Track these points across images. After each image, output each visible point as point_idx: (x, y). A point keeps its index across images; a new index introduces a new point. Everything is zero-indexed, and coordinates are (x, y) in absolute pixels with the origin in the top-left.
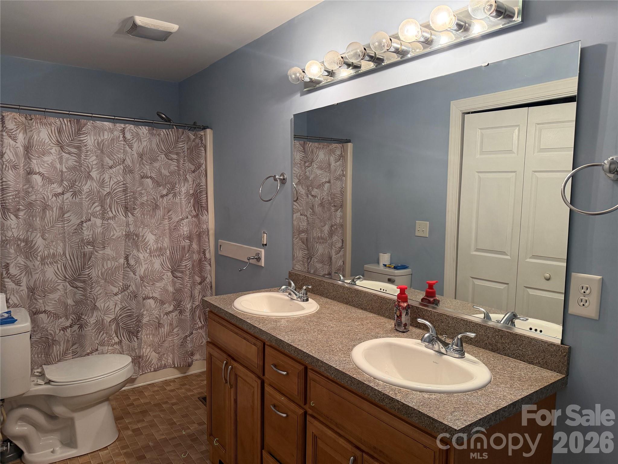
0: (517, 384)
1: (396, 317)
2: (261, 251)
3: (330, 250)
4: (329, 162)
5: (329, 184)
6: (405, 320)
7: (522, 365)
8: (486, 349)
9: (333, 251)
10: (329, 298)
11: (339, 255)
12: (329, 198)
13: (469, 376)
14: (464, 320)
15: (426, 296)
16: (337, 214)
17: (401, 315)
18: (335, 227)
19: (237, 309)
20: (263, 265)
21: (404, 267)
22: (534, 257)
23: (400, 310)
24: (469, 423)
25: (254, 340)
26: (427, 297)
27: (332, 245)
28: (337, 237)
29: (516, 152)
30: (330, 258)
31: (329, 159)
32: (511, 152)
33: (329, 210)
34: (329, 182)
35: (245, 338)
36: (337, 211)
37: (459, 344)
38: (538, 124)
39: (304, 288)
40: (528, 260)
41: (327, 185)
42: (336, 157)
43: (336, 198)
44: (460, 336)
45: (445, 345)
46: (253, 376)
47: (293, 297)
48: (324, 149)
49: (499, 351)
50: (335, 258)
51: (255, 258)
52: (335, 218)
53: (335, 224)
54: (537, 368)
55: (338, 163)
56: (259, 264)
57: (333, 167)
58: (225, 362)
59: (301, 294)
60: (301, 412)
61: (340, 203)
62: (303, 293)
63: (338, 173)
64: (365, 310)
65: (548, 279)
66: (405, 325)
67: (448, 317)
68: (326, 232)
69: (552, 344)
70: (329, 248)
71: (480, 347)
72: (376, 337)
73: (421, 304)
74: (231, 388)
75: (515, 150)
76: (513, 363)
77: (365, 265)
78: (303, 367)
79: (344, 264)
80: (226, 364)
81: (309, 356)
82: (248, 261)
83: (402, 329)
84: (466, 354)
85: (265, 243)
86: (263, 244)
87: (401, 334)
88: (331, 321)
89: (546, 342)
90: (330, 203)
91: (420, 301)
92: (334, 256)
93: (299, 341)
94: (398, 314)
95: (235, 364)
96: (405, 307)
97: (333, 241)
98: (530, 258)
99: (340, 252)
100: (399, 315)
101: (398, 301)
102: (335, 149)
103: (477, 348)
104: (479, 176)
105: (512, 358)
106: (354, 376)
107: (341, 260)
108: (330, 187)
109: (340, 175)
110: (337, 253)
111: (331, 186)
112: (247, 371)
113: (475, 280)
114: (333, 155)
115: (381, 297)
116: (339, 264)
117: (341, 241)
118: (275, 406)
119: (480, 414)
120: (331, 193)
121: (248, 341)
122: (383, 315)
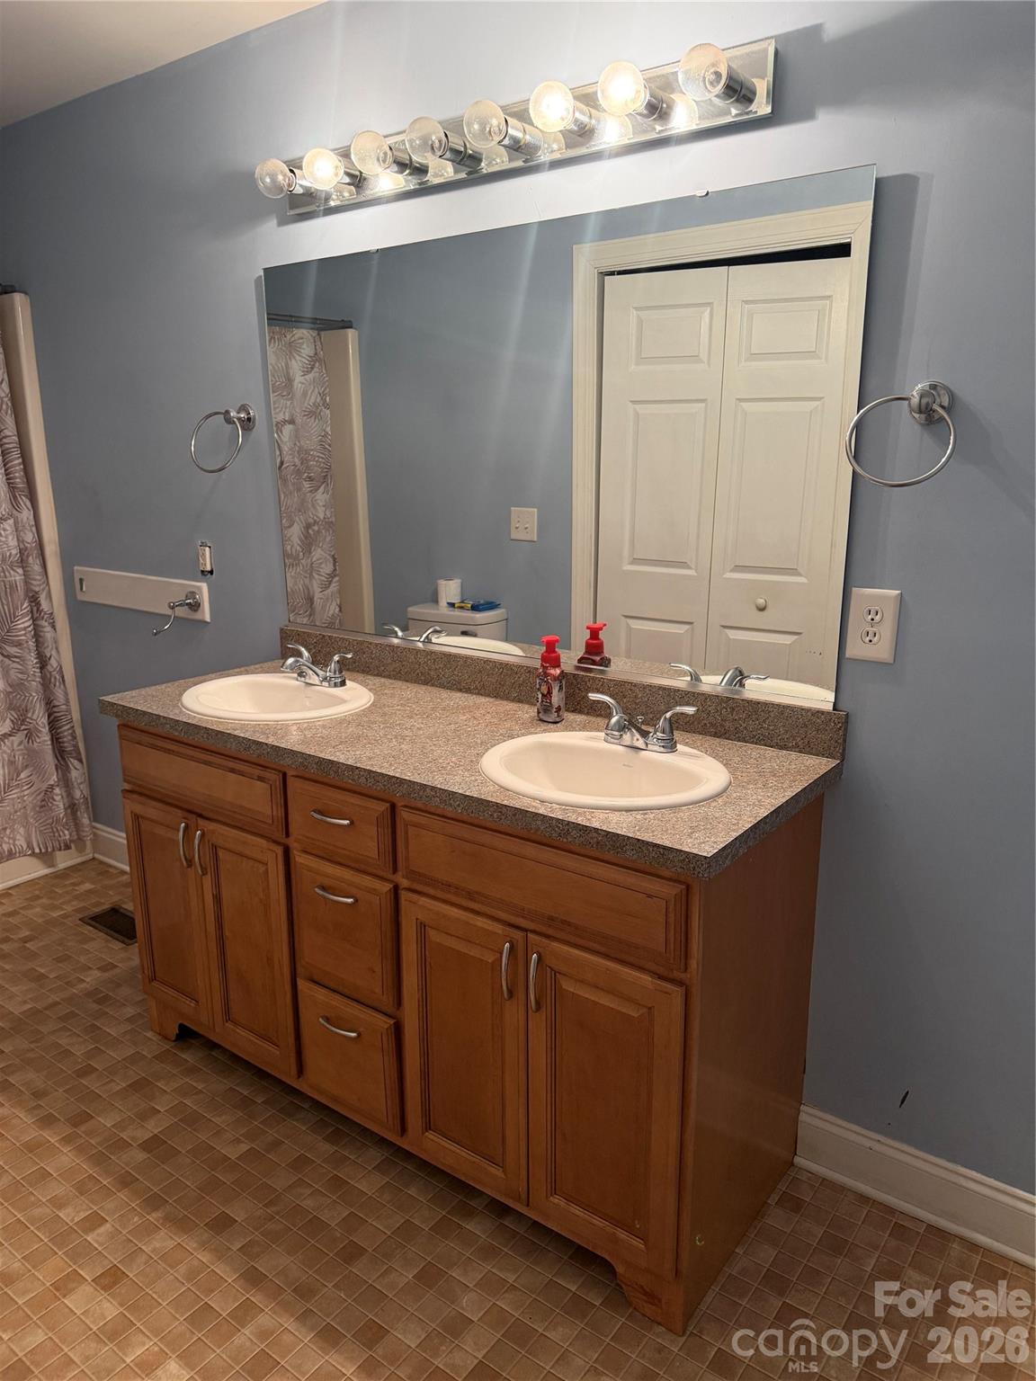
0: (772, 782)
1: (540, 696)
2: (199, 588)
3: (307, 581)
4: (288, 373)
5: (291, 426)
6: (559, 701)
7: (770, 752)
8: (705, 734)
9: (315, 584)
10: (384, 677)
11: (329, 591)
12: (296, 460)
13: (693, 779)
14: (665, 689)
15: (586, 652)
16: (317, 498)
17: (550, 692)
18: (316, 528)
19: (198, 714)
20: (208, 619)
21: (491, 606)
22: (738, 568)
23: (547, 682)
24: (722, 845)
25: (257, 772)
26: (590, 654)
27: (311, 570)
28: (322, 553)
29: (706, 360)
30: (310, 600)
31: (287, 365)
32: (695, 358)
33: (299, 490)
34: (292, 422)
35: (233, 771)
36: (316, 490)
37: (667, 729)
38: (747, 302)
39: (336, 658)
40: (728, 575)
41: (288, 429)
42: (303, 360)
43: (313, 461)
44: (668, 715)
45: (644, 734)
46: (263, 842)
47: (310, 678)
48: (275, 342)
49: (727, 735)
50: (321, 599)
51: (187, 604)
52: (313, 506)
53: (315, 521)
54: (794, 755)
55: (310, 376)
56: (197, 616)
57: (300, 385)
58: (183, 825)
59: (330, 671)
60: (387, 887)
61: (322, 472)
62: (333, 671)
63: (312, 400)
64: (466, 692)
65: (762, 609)
66: (559, 709)
67: (635, 686)
68: (296, 540)
69: (818, 712)
70: (306, 577)
71: (694, 732)
72: (512, 737)
73: (578, 668)
74: (204, 873)
75: (704, 356)
76: (755, 751)
77: (410, 606)
78: (388, 805)
79: (340, 611)
80: (186, 827)
81: (401, 781)
82: (169, 612)
83: (553, 717)
84: (679, 746)
85: (208, 568)
86: (202, 571)
87: (551, 726)
88: (411, 717)
89: (808, 710)
90: (298, 472)
91: (576, 663)
92: (317, 596)
93: (370, 758)
94: (544, 689)
95: (212, 826)
96: (559, 675)
97: (314, 559)
98: (731, 571)
99: (330, 584)
100: (545, 692)
101: (542, 665)
102: (301, 341)
103: (689, 735)
104: (635, 410)
105: (752, 743)
106: (505, 803)
107: (334, 603)
108: (296, 436)
109: (316, 405)
110: (325, 587)
111: (297, 431)
112: (244, 834)
113: (631, 622)
114: (298, 358)
115: (501, 664)
116: (331, 612)
117: (331, 559)
118: (323, 888)
119: (734, 830)
120: (300, 448)
121: (241, 774)
122: (507, 698)
